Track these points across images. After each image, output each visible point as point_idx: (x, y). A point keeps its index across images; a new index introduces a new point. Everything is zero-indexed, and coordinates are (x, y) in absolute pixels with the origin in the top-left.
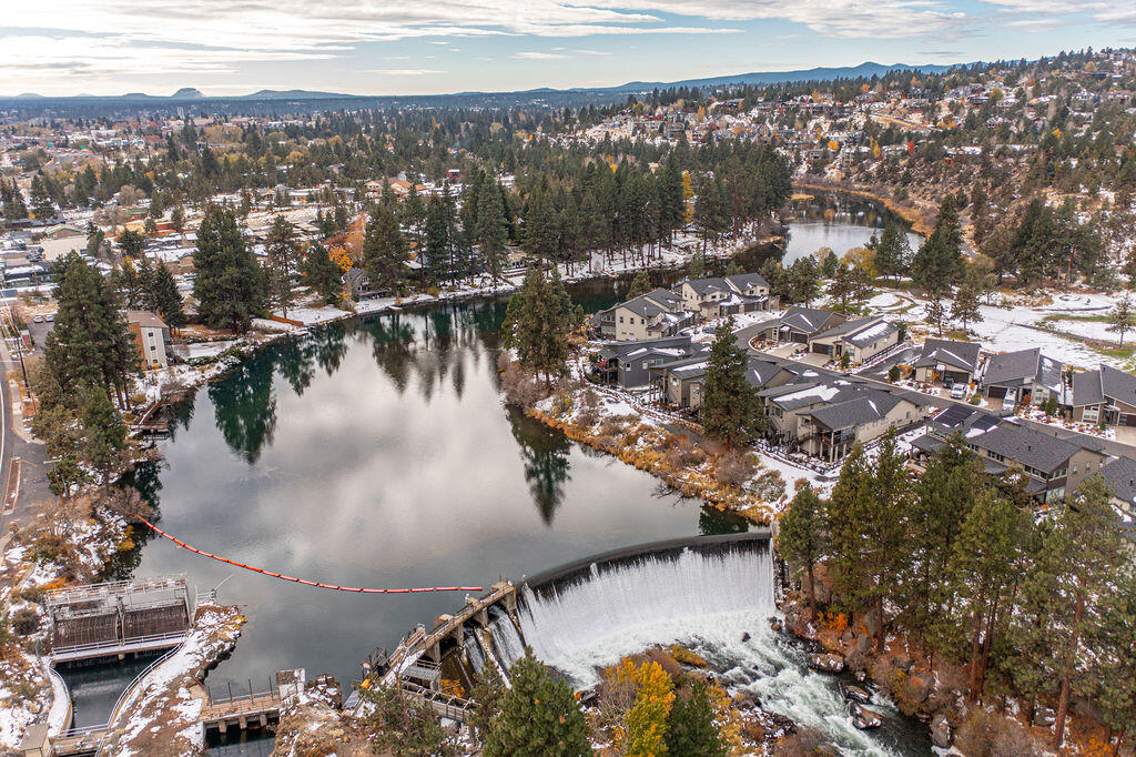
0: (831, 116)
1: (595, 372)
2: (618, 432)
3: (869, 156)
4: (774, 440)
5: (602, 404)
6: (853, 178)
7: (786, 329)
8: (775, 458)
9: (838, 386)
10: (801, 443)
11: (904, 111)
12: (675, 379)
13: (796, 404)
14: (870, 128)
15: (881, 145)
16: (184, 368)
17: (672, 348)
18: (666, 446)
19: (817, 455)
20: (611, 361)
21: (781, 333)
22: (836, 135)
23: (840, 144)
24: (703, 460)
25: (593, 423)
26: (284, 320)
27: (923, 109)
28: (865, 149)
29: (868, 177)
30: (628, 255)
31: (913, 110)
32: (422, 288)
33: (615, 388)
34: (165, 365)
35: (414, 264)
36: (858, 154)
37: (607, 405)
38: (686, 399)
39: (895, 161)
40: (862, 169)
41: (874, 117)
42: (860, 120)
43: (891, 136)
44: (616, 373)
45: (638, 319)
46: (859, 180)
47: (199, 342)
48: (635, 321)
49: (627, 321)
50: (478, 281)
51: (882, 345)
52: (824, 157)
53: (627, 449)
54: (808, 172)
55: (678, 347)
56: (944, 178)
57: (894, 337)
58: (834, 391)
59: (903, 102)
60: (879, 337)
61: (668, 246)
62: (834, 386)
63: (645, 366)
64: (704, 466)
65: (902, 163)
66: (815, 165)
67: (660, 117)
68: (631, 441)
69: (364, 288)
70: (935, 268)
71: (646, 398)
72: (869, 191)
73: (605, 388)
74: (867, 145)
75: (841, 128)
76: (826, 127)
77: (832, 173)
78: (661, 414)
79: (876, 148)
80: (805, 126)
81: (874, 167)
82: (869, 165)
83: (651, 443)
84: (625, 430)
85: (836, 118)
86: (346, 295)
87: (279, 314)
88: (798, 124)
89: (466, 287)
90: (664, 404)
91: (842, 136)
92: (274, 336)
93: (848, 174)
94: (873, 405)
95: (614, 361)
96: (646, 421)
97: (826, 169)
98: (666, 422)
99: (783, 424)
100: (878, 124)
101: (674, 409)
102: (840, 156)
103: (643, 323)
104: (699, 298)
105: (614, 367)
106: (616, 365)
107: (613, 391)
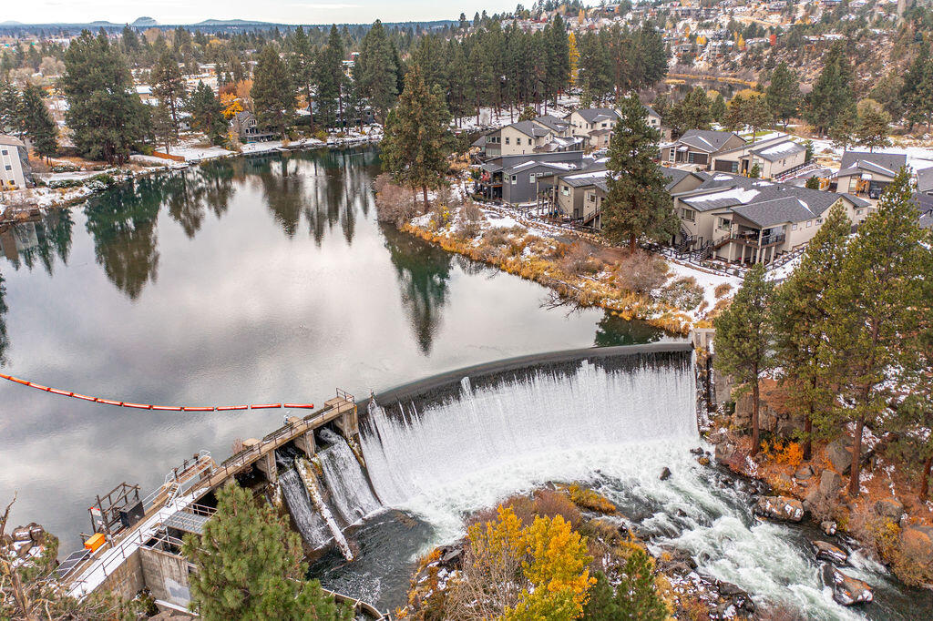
0: (698, 17)
1: (478, 191)
2: (501, 243)
3: (734, 48)
4: (684, 247)
5: (484, 219)
6: (720, 67)
7: (684, 149)
8: (687, 265)
9: (758, 188)
10: (718, 248)
11: (764, 13)
12: (566, 189)
13: (714, 208)
14: (733, 26)
15: (745, 39)
16: (42, 190)
17: (563, 162)
18: (557, 255)
19: (737, 261)
20: (495, 174)
21: (679, 153)
22: (703, 32)
23: (708, 40)
24: (601, 269)
25: (473, 235)
26: (167, 156)
27: (782, 11)
28: (730, 43)
29: (734, 66)
30: (515, 111)
31: (772, 11)
32: (311, 133)
33: (498, 204)
34: (22, 186)
35: (303, 112)
36: (724, 47)
37: (490, 220)
38: (578, 209)
39: (760, 50)
40: (727, 60)
41: (737, 19)
42: (725, 21)
43: (753, 31)
44: (500, 188)
45: (525, 139)
46: (725, 69)
47: (72, 171)
48: (522, 141)
49: (513, 141)
50: (367, 129)
51: (790, 163)
52: (693, 51)
53: (511, 259)
54: (679, 63)
55: (569, 162)
56: (807, 60)
57: (801, 158)
58: (754, 193)
59: (763, 6)
60: (787, 153)
61: (554, 106)
62: (753, 187)
63: (533, 179)
64: (601, 275)
65: (765, 52)
66: (684, 57)
68: (516, 250)
69: (252, 130)
70: (829, 105)
71: (534, 213)
72: (735, 77)
73: (488, 205)
74: (732, 39)
75: (707, 26)
76: (693, 27)
77: (700, 64)
78: (550, 226)
79: (741, 42)
80: (674, 27)
81: (739, 58)
82: (734, 56)
83: (540, 252)
84: (510, 240)
85: (702, 19)
86: (232, 135)
87: (163, 150)
88: (669, 24)
89: (355, 134)
90: (554, 218)
91: (709, 33)
92: (154, 168)
93: (715, 64)
94: (805, 205)
95: (498, 175)
96: (532, 232)
97: (694, 61)
98: (556, 234)
99: (694, 228)
100: (740, 23)
101: (566, 221)
102: (707, 50)
103: (530, 143)
104: (589, 126)
105: (498, 182)
106: (501, 180)
107: (497, 208)
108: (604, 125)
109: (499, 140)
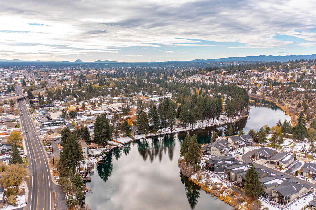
0: (257, 76)
1: (207, 166)
2: (217, 189)
3: (269, 88)
4: (265, 196)
5: (210, 178)
6: (265, 95)
7: (261, 155)
8: (266, 202)
9: (282, 180)
10: (273, 198)
11: (278, 75)
12: (232, 173)
13: (271, 185)
14: (269, 80)
15: (273, 86)
16: (92, 158)
17: (230, 161)
18: (232, 195)
19: (279, 202)
20: (212, 164)
21: (259, 156)
22: (259, 82)
23: (261, 85)
24: (244, 201)
25: (209, 185)
26: (116, 141)
27: (284, 75)
28: (268, 87)
29: (270, 95)
30: (207, 122)
31: (281, 75)
32: (152, 132)
33: (213, 172)
34: (87, 157)
35: (150, 125)
36: (266, 88)
37: (212, 178)
38: (236, 179)
39: (278, 91)
40: (267, 92)
41: (269, 77)
42: (266, 78)
43: (275, 84)
44: (214, 168)
45: (218, 150)
46: (267, 96)
47: (95, 148)
48: (217, 150)
49: (214, 150)
50: (167, 130)
51: (290, 162)
52: (256, 88)
53: (221, 195)
54: (252, 92)
56: (293, 97)
57: (293, 159)
58: (281, 181)
59: (277, 72)
60: (289, 160)
61: (218, 119)
62: (281, 179)
63: (222, 167)
64: (245, 203)
65: (279, 91)
66: (254, 91)
67: (208, 75)
68: (222, 192)
69: (136, 132)
70: (300, 134)
71: (223, 176)
72: (270, 99)
73: (210, 172)
74: (269, 85)
75: (260, 80)
76: (256, 79)
77: (259, 93)
78: (228, 183)
79: (271, 87)
80: (250, 79)
81: (271, 92)
82: (269, 91)
83: (228, 193)
84: (219, 188)
85: (258, 77)
86: (132, 134)
87: (114, 139)
88: (248, 78)
89: (164, 131)
90: (229, 179)
91: (261, 82)
92: (114, 147)
93: (264, 94)
94: (295, 188)
95: (213, 165)
96: (225, 185)
97: (257, 92)
98: (230, 186)
99: (267, 191)
100: (271, 79)
101: (233, 182)
102: (261, 88)
103: (219, 151)
104: (233, 142)
105: (213, 166)
106: (214, 166)
107: (213, 173)
108: (238, 142)
109: (211, 149)
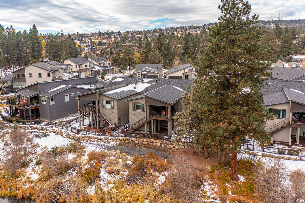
3: (96, 49)
7: (144, 73)
11: (101, 39)
14: (93, 43)
17: (85, 84)
18: (139, 172)
20: (32, 99)
28: (94, 47)
33: (39, 123)
36: (92, 49)
39: (105, 49)
40: (94, 53)
42: (89, 41)
44: (37, 109)
45: (45, 73)
49: (35, 75)
52: (81, 50)
63: (67, 99)
73: (28, 125)
75: (83, 43)
76: (78, 43)
79: (98, 47)
81: (98, 52)
85: (81, 41)
91: (85, 45)
95: (35, 99)
102: (86, 50)
103: (49, 75)
104: (78, 66)
105: (36, 104)
106: (38, 103)
107: (38, 126)
108: (86, 66)
109: (23, 75)
